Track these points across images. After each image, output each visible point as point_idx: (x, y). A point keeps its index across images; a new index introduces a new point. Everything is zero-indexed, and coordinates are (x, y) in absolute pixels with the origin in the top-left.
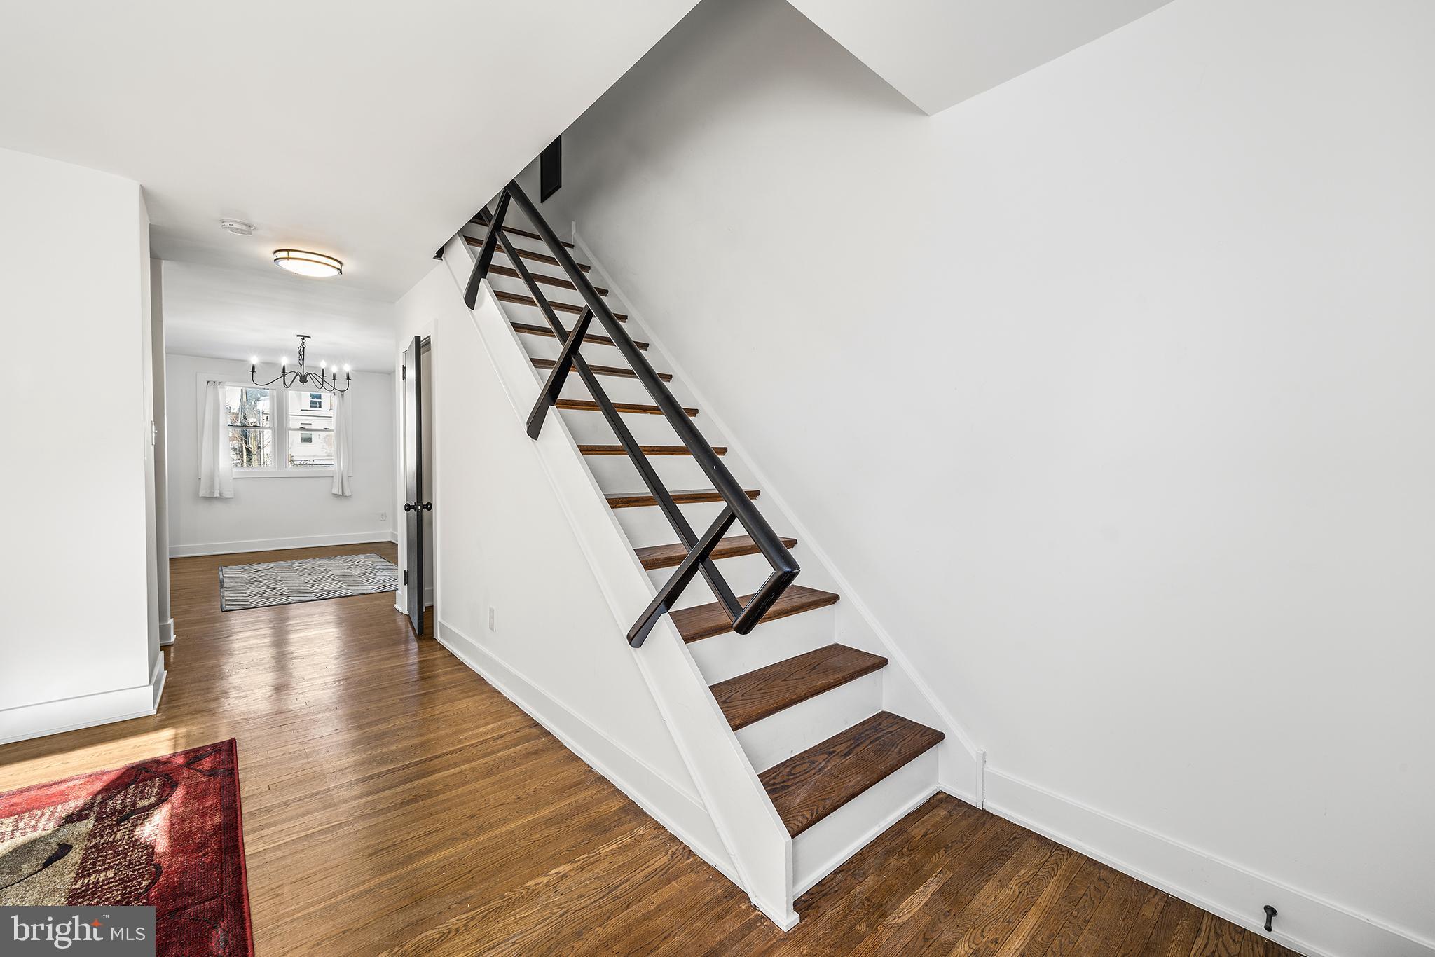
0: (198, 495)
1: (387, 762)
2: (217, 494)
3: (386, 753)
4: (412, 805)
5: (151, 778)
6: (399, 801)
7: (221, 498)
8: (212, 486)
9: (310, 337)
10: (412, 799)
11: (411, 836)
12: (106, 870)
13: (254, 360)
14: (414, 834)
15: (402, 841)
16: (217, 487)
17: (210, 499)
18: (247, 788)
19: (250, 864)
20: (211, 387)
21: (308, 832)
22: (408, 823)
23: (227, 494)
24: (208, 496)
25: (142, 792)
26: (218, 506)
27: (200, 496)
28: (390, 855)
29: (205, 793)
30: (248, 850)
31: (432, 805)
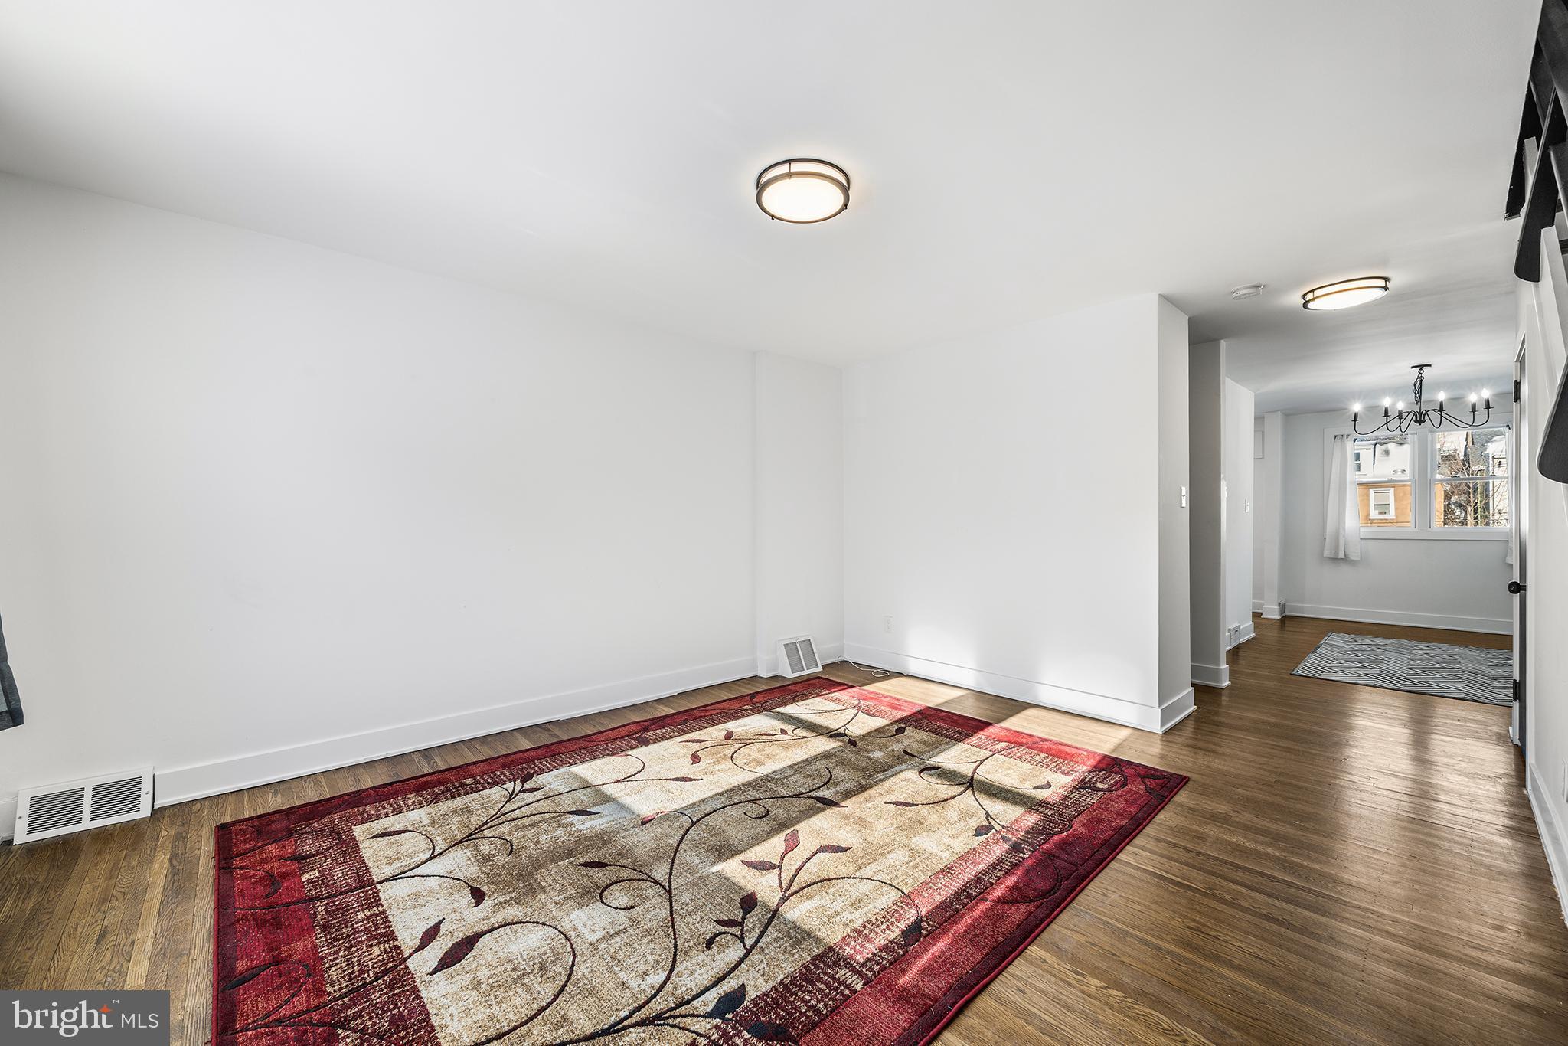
0: (1323, 554)
1: (1294, 873)
2: (1341, 555)
3: (1302, 866)
4: (1272, 925)
5: (1117, 773)
6: (1264, 912)
7: (1346, 560)
8: (1337, 547)
9: (1430, 366)
10: (1278, 920)
11: (1238, 944)
12: (1051, 809)
13: (1357, 407)
14: (1244, 946)
15: (1226, 941)
16: (1342, 548)
17: (1335, 560)
18: (1162, 817)
19: (1114, 865)
20: (1338, 442)
21: (1166, 875)
22: (1249, 933)
23: (1354, 556)
24: (1332, 557)
25: (1105, 779)
26: (1345, 569)
27: (1325, 556)
28: (1204, 941)
29: (1134, 801)
30: (1121, 856)
31: (1292, 940)
